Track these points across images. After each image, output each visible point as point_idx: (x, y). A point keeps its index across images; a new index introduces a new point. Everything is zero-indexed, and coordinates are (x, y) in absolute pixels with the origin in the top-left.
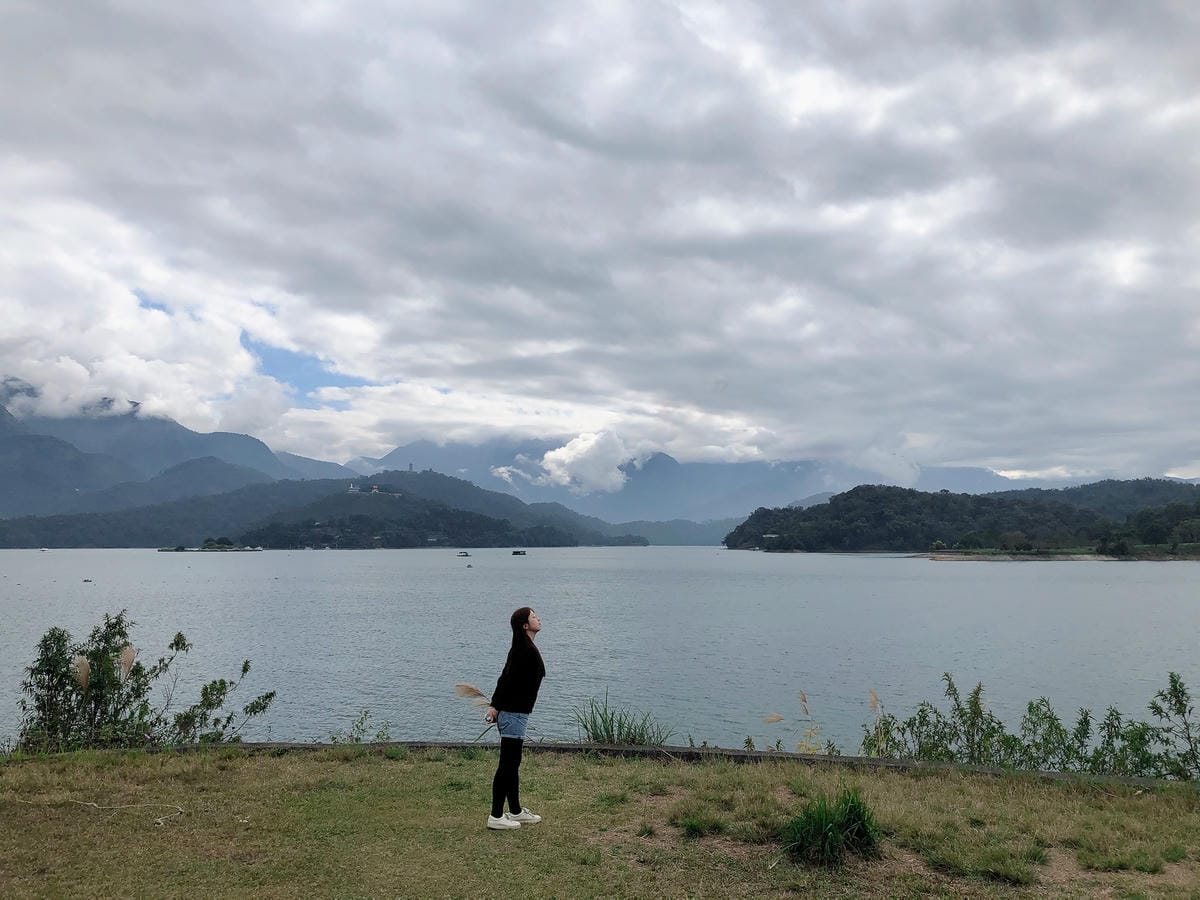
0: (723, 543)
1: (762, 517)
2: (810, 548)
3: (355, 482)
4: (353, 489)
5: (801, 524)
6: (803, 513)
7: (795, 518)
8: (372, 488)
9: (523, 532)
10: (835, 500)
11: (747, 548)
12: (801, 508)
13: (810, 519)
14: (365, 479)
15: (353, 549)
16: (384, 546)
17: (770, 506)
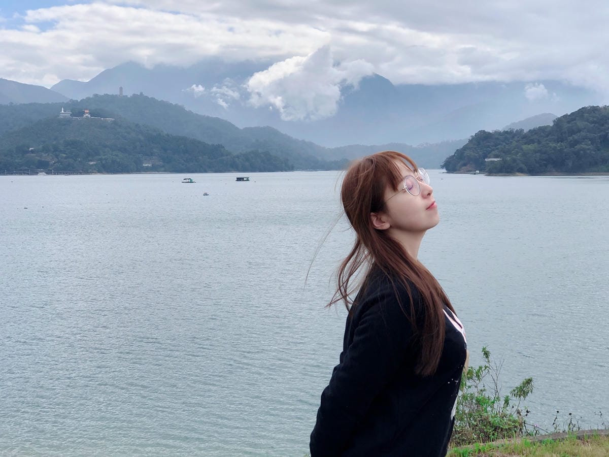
0: (442, 167)
1: (483, 140)
2: (533, 170)
3: (67, 106)
4: (64, 114)
5: (524, 147)
6: (525, 137)
7: (517, 141)
8: (84, 113)
9: (238, 157)
10: (559, 122)
11: (468, 172)
12: (522, 130)
13: (532, 142)
14: (74, 103)
15: (70, 174)
16: (100, 172)
17: (490, 129)
